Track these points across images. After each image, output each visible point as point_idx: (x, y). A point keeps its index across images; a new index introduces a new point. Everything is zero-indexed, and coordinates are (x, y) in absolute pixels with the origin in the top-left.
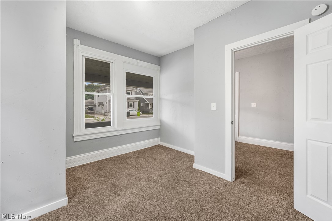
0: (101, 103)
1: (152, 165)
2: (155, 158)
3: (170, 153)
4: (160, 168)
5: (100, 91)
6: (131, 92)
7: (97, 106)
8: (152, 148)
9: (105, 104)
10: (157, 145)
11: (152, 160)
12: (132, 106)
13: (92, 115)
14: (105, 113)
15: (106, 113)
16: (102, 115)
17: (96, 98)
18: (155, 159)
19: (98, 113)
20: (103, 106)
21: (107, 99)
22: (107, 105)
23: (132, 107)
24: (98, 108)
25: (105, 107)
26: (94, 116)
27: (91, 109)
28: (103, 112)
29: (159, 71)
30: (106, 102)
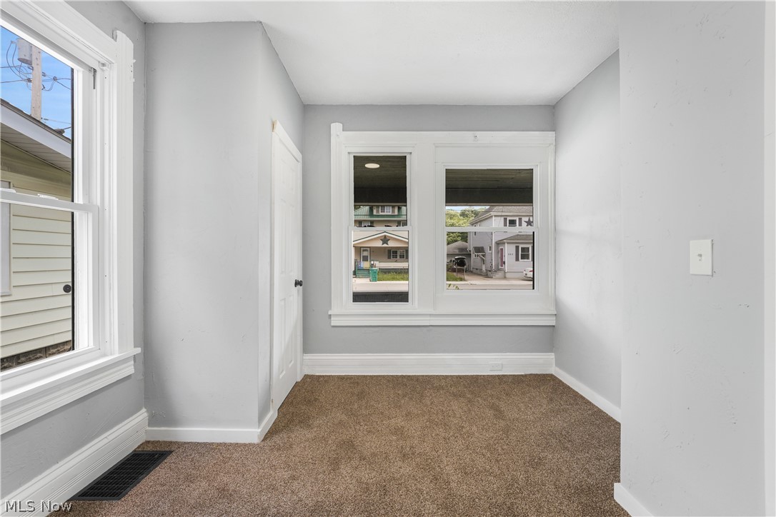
0: (479, 250)
1: (474, 428)
2: (501, 412)
3: (565, 410)
4: (488, 447)
5: (477, 223)
6: (520, 220)
7: (473, 256)
8: (518, 380)
9: (488, 251)
10: (539, 375)
11: (490, 413)
12: (528, 255)
13: (460, 275)
14: (489, 273)
15: (490, 271)
16: (481, 277)
17: (470, 238)
18: (499, 414)
19: (475, 271)
20: (484, 256)
21: (492, 240)
22: (492, 253)
23: (528, 258)
24: (474, 260)
25: (487, 259)
26: (462, 277)
27: (461, 263)
28: (484, 269)
29: (553, 147)
30: (490, 247)
